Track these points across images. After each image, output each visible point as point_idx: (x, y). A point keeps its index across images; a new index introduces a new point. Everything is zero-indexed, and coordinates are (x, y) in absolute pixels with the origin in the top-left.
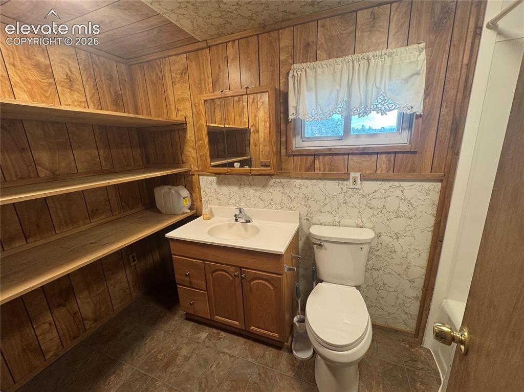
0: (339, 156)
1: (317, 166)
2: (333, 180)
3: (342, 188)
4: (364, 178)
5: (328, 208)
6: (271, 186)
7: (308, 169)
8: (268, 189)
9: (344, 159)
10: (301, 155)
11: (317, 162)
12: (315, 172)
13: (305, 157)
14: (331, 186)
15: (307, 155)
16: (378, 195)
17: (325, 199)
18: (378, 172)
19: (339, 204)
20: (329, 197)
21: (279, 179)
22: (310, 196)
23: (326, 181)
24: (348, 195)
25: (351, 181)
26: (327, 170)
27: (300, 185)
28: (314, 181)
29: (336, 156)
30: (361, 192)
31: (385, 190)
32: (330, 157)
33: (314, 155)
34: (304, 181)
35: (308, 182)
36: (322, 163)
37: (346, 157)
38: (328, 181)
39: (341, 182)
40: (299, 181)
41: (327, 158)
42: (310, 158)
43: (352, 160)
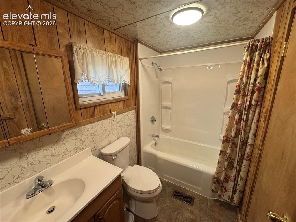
0: (106, 105)
1: (96, 113)
2: (105, 119)
3: (109, 122)
4: (117, 114)
5: (105, 136)
6: (64, 139)
7: (91, 117)
8: (61, 143)
9: (108, 106)
10: (86, 108)
11: (96, 110)
12: (96, 117)
13: (88, 109)
14: (105, 123)
15: (89, 107)
16: (122, 120)
17: (103, 131)
18: (121, 110)
19: (110, 131)
20: (105, 129)
21: (71, 130)
22: (95, 133)
23: (102, 121)
24: (112, 124)
25: (113, 116)
26: (102, 114)
27: (88, 128)
28: (96, 123)
29: (105, 105)
30: (117, 121)
31: (124, 117)
32: (103, 106)
33: (94, 106)
34: (90, 125)
35: (92, 124)
36: (99, 110)
37: (109, 105)
38: (103, 120)
39: (109, 119)
40: (87, 126)
41: (101, 107)
42: (92, 109)
43: (112, 106)
